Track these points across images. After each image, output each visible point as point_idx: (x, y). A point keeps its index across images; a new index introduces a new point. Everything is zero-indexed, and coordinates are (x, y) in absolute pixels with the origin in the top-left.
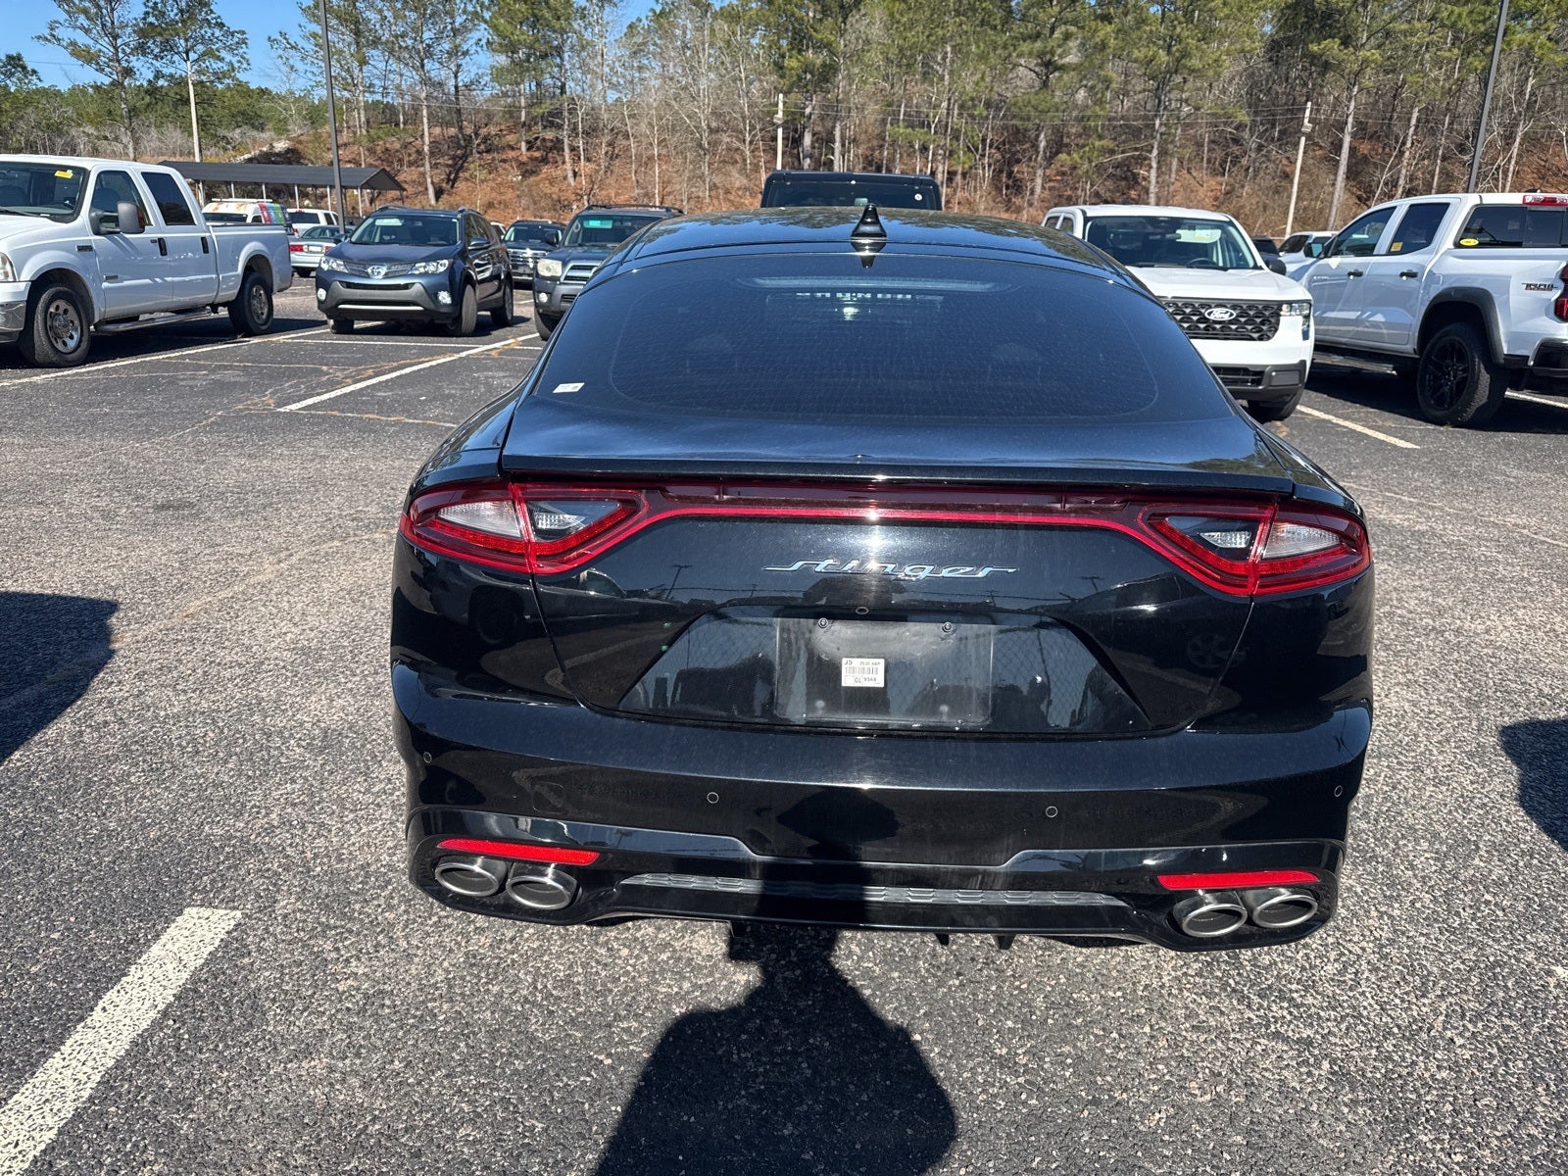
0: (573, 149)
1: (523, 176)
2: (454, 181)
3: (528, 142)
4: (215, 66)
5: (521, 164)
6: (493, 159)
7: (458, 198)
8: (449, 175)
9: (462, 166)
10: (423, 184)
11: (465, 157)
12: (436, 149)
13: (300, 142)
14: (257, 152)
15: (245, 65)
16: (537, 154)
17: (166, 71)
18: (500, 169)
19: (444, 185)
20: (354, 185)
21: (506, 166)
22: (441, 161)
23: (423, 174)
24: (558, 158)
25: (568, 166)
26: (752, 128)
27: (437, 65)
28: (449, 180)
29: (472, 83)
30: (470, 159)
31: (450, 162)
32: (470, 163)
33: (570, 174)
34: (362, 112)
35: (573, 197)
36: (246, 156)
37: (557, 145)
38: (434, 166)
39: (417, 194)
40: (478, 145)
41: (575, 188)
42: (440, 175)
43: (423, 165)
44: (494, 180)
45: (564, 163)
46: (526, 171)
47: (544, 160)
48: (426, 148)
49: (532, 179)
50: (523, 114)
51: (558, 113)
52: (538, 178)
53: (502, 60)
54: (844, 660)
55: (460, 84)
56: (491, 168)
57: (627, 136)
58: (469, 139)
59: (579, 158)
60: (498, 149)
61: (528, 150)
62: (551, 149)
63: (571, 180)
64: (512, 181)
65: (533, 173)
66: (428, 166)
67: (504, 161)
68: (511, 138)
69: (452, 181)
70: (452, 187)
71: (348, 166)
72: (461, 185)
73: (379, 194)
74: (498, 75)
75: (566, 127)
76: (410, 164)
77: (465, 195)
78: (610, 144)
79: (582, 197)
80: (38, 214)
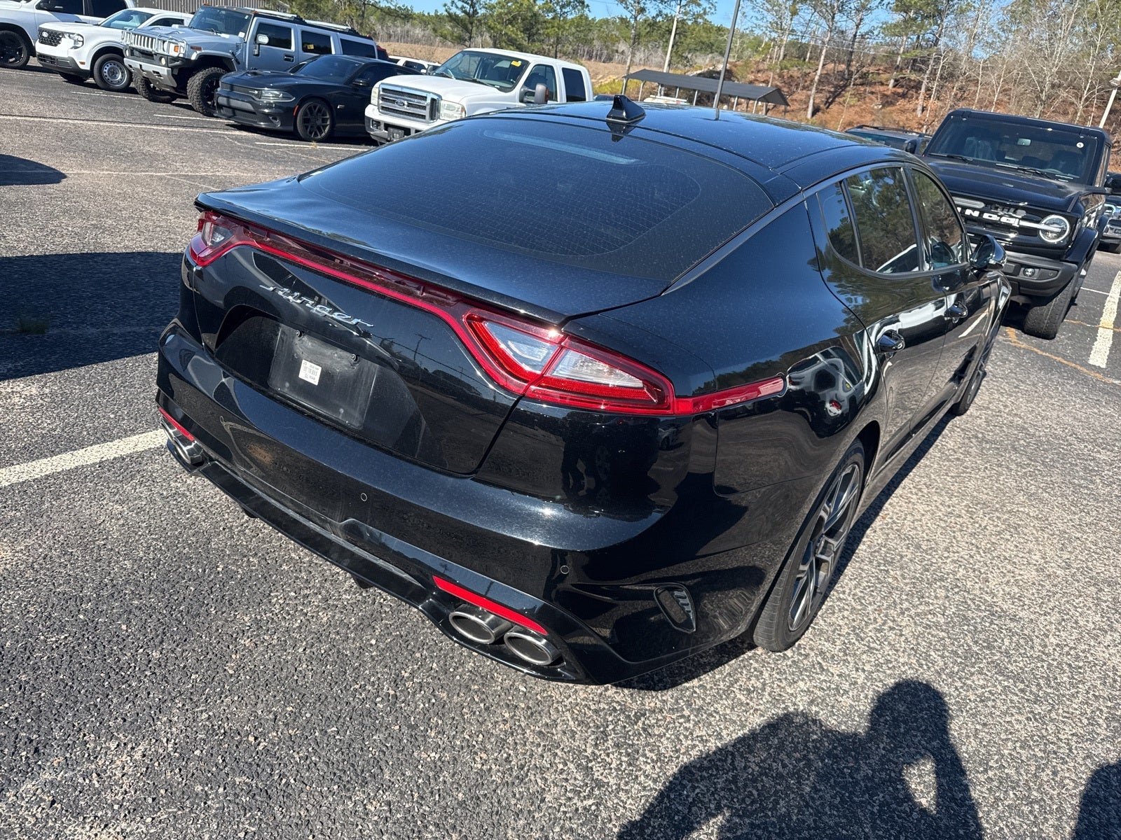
0: (928, 89)
1: (884, 106)
2: (831, 103)
3: (896, 80)
4: (695, 10)
5: (884, 95)
6: (865, 90)
7: (828, 116)
8: (828, 99)
9: (840, 93)
10: (807, 103)
11: (845, 86)
12: (824, 80)
13: (735, 66)
14: (706, 70)
15: (713, 11)
16: (900, 91)
17: (665, 12)
18: (867, 100)
19: (822, 106)
20: (754, 97)
21: (873, 97)
22: (826, 88)
23: (809, 97)
24: (915, 95)
25: (920, 102)
26: (1092, 87)
27: (845, 18)
28: (827, 102)
29: (867, 33)
30: (848, 89)
31: (832, 90)
32: (846, 92)
33: (920, 108)
34: (783, 49)
35: (916, 126)
36: (699, 72)
37: (918, 86)
38: (819, 91)
39: (800, 110)
40: (856, 79)
41: (921, 119)
42: (820, 99)
43: (811, 90)
44: (861, 106)
45: (917, 98)
46: (887, 102)
47: (904, 96)
48: (817, 78)
49: (889, 108)
50: (899, 59)
51: (925, 62)
52: (894, 108)
53: (898, 17)
54: (304, 361)
55: (858, 34)
56: (861, 97)
57: (976, 82)
58: (851, 74)
59: (930, 97)
60: (871, 84)
61: (894, 86)
62: (913, 88)
63: (919, 113)
64: (873, 108)
65: (892, 104)
66: (814, 90)
67: (872, 93)
68: (884, 77)
69: (828, 103)
70: (828, 108)
71: (761, 85)
72: (834, 107)
73: (775, 106)
74: (889, 29)
75: (928, 72)
76: (804, 88)
77: (836, 114)
78: (961, 89)
79: (923, 126)
80: (493, 86)
